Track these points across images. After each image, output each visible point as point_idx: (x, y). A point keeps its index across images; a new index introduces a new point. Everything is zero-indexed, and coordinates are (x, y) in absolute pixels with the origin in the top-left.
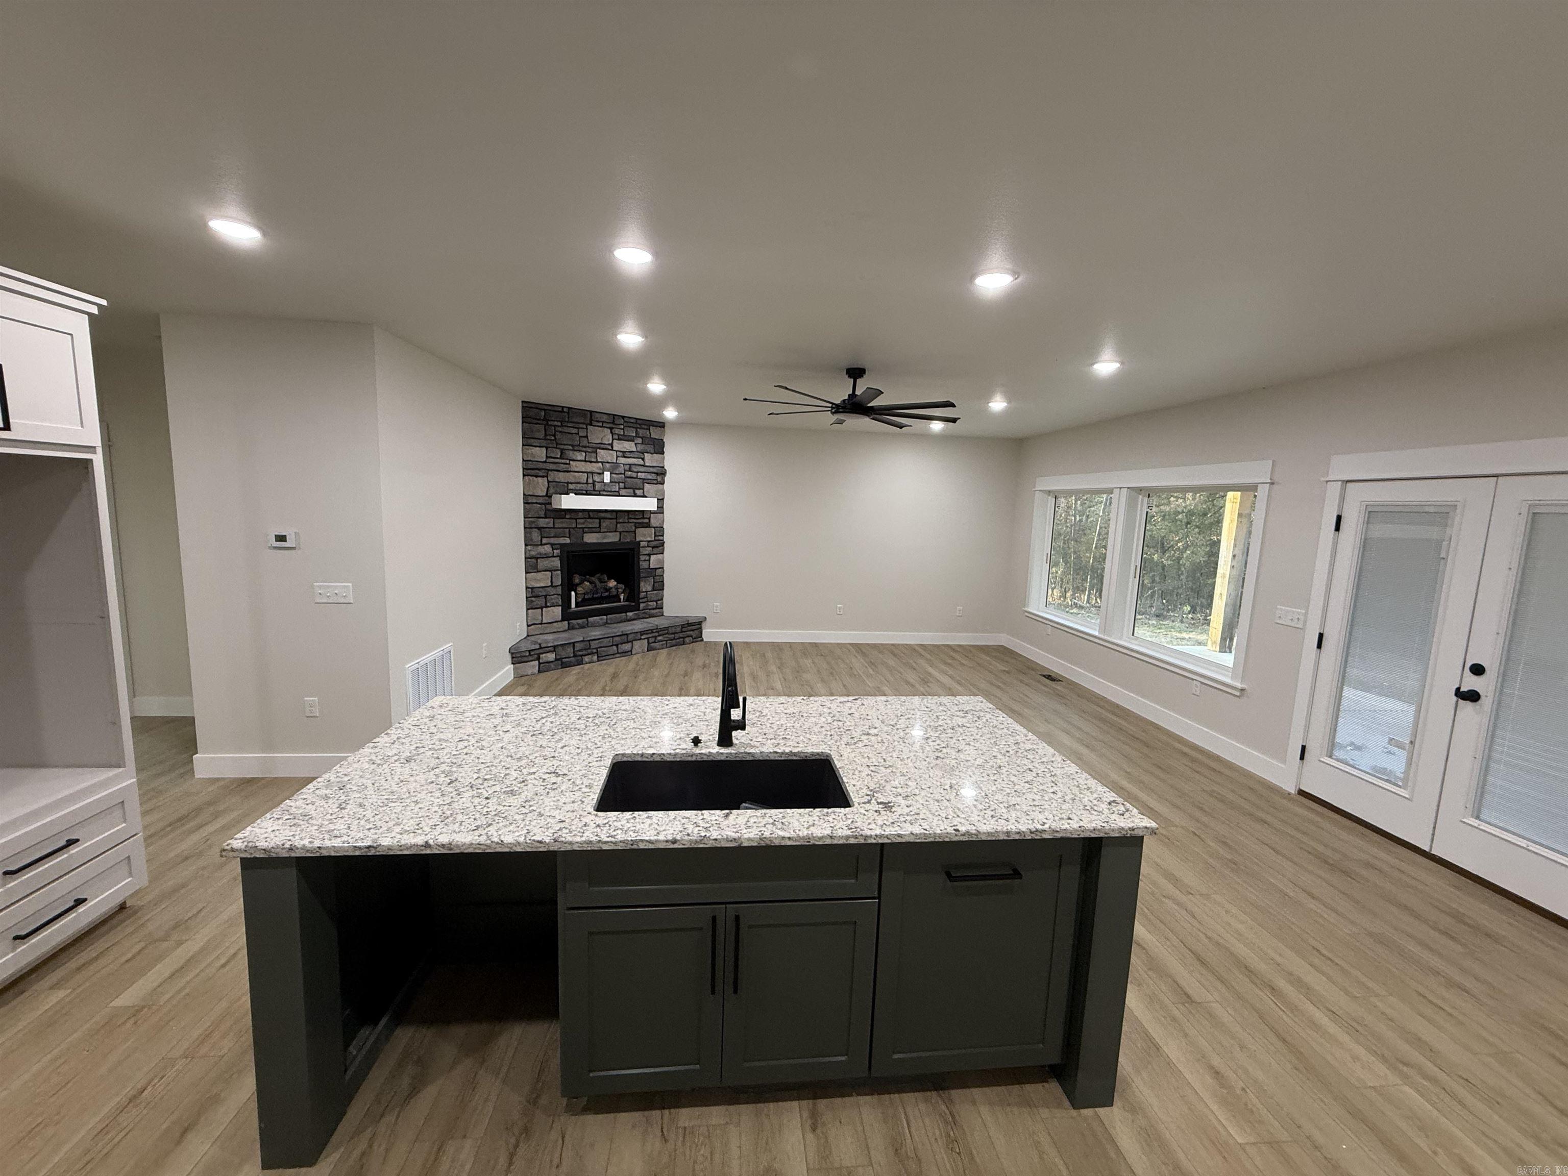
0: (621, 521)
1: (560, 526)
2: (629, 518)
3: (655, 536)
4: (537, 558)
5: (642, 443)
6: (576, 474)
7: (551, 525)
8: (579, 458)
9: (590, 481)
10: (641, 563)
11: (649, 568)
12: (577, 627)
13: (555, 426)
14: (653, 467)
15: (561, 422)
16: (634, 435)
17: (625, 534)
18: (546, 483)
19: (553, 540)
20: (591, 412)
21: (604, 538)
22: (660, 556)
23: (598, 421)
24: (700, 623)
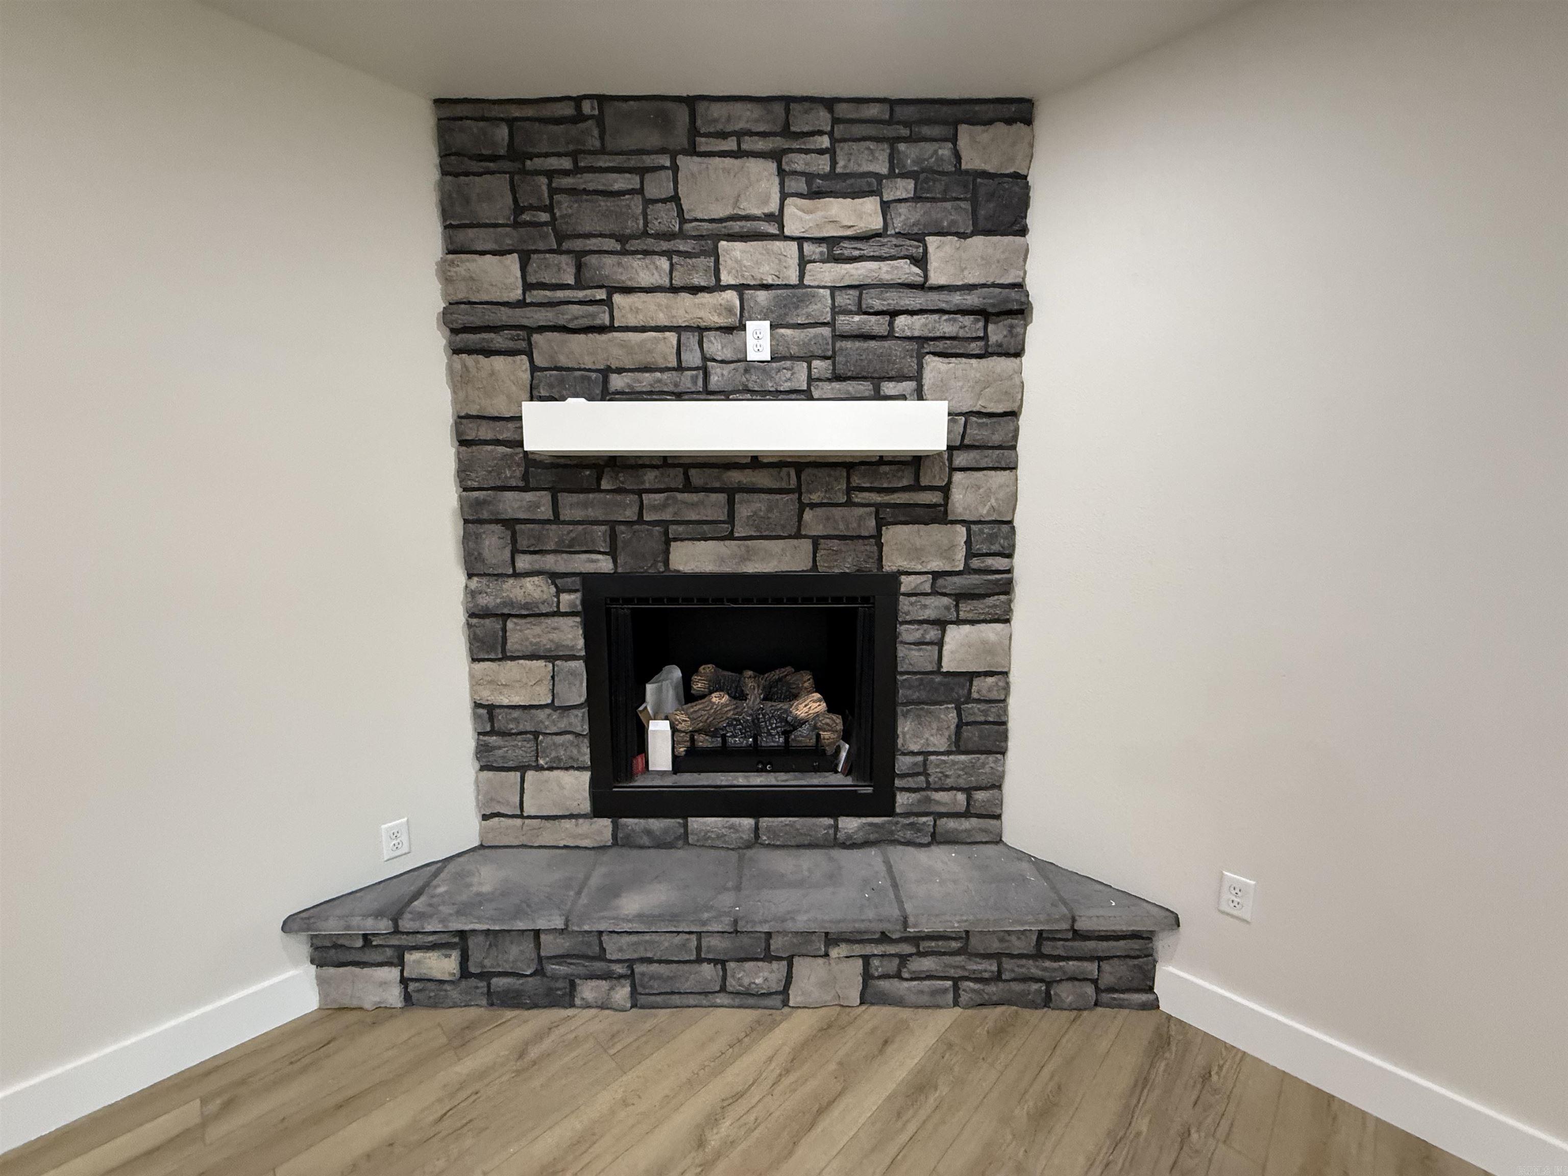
0: (815, 498)
1: (579, 514)
2: (850, 490)
3: (970, 554)
4: (506, 617)
5: (917, 198)
6: (631, 335)
7: (545, 512)
8: (646, 278)
9: (692, 358)
10: (902, 651)
11: (938, 672)
12: (645, 840)
13: (550, 174)
14: (970, 288)
15: (574, 155)
16: (884, 170)
17: (835, 544)
18: (527, 376)
19: (551, 562)
20: (691, 102)
21: (744, 559)
22: (990, 632)
23: (723, 135)
24: (1144, 937)
